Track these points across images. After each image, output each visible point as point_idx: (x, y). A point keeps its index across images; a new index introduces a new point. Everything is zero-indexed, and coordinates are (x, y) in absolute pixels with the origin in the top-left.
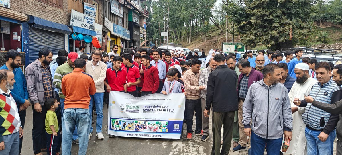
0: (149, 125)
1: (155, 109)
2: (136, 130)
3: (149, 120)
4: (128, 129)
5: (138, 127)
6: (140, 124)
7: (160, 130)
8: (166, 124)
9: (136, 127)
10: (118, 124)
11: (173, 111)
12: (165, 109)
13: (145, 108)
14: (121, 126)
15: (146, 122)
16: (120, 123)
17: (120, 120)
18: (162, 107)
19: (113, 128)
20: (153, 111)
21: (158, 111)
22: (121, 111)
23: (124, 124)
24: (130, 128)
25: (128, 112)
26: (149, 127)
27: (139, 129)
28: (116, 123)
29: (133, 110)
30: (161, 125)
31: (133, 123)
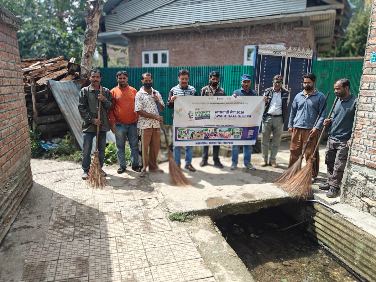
0: (220, 132)
1: (228, 114)
2: (205, 138)
3: (220, 126)
4: (196, 137)
5: (208, 135)
7: (232, 137)
8: (240, 131)
9: (206, 135)
10: (186, 134)
11: (250, 116)
12: (240, 114)
13: (217, 114)
14: (189, 136)
15: (216, 129)
17: (187, 129)
18: (236, 112)
19: (180, 139)
20: (226, 117)
21: (231, 117)
22: (190, 119)
23: (193, 133)
24: (199, 136)
25: (197, 119)
26: (220, 135)
27: (209, 137)
28: (183, 133)
29: (203, 116)
30: (234, 132)
31: (203, 131)
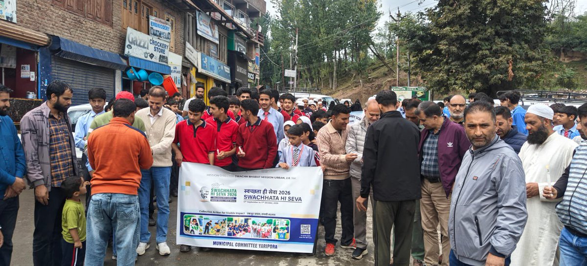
0: (253, 226)
1: (265, 195)
2: (229, 234)
3: (254, 215)
4: (215, 232)
5: (234, 229)
6: (237, 224)
7: (274, 236)
8: (286, 225)
9: (231, 229)
10: (197, 224)
11: (300, 199)
12: (285, 195)
13: (247, 194)
14: (203, 228)
15: (248, 219)
16: (200, 222)
17: (199, 216)
18: (278, 192)
19: (188, 232)
20: (262, 198)
21: (271, 200)
22: (202, 199)
23: (209, 224)
24: (218, 231)
25: (215, 200)
26: (255, 230)
27: (236, 233)
28: (192, 223)
29: (225, 196)
30: (277, 227)
31: (224, 222)
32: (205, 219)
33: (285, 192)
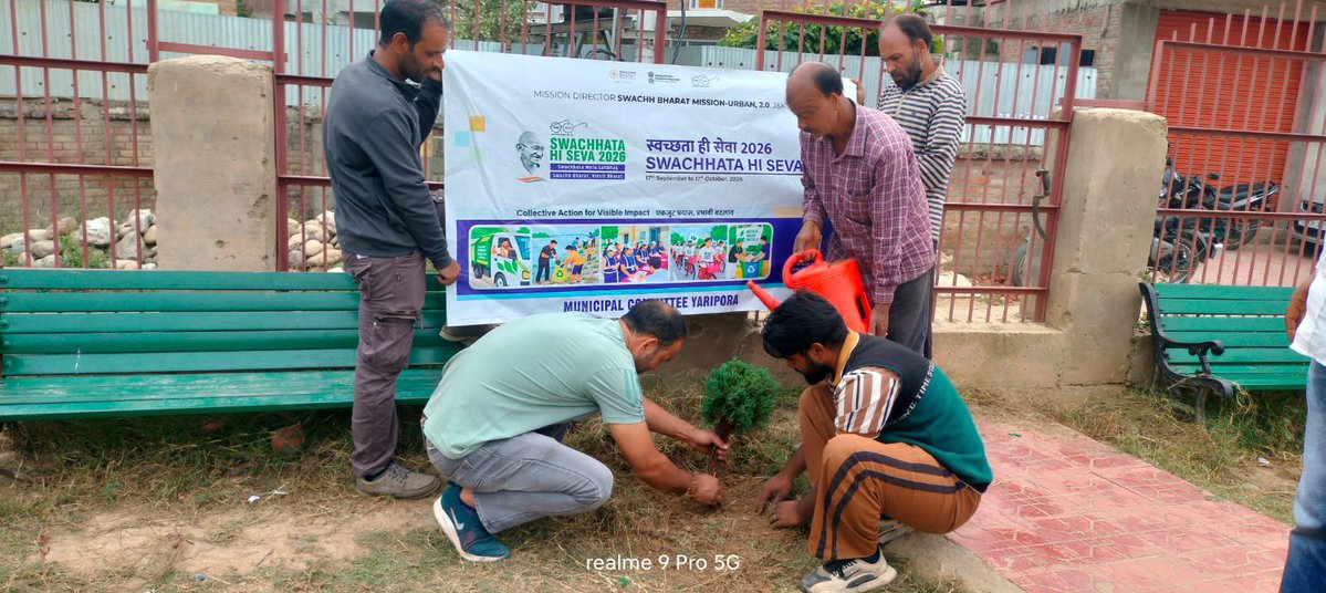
0: (675, 248)
1: (706, 155)
2: (609, 278)
3: (676, 216)
4: (567, 275)
5: (622, 261)
6: (629, 246)
7: (731, 271)
8: (763, 238)
9: (612, 261)
10: (512, 255)
12: (757, 156)
13: (655, 154)
14: (531, 264)
15: (659, 229)
16: (522, 245)
17: (518, 227)
18: (740, 148)
19: (486, 283)
20: (699, 167)
21: (721, 170)
22: (527, 174)
23: (548, 250)
24: (577, 270)
25: (563, 176)
26: (680, 259)
27: (627, 273)
28: (499, 251)
29: (591, 162)
30: (738, 245)
31: (593, 241)
32: (534, 236)
33: (758, 148)
